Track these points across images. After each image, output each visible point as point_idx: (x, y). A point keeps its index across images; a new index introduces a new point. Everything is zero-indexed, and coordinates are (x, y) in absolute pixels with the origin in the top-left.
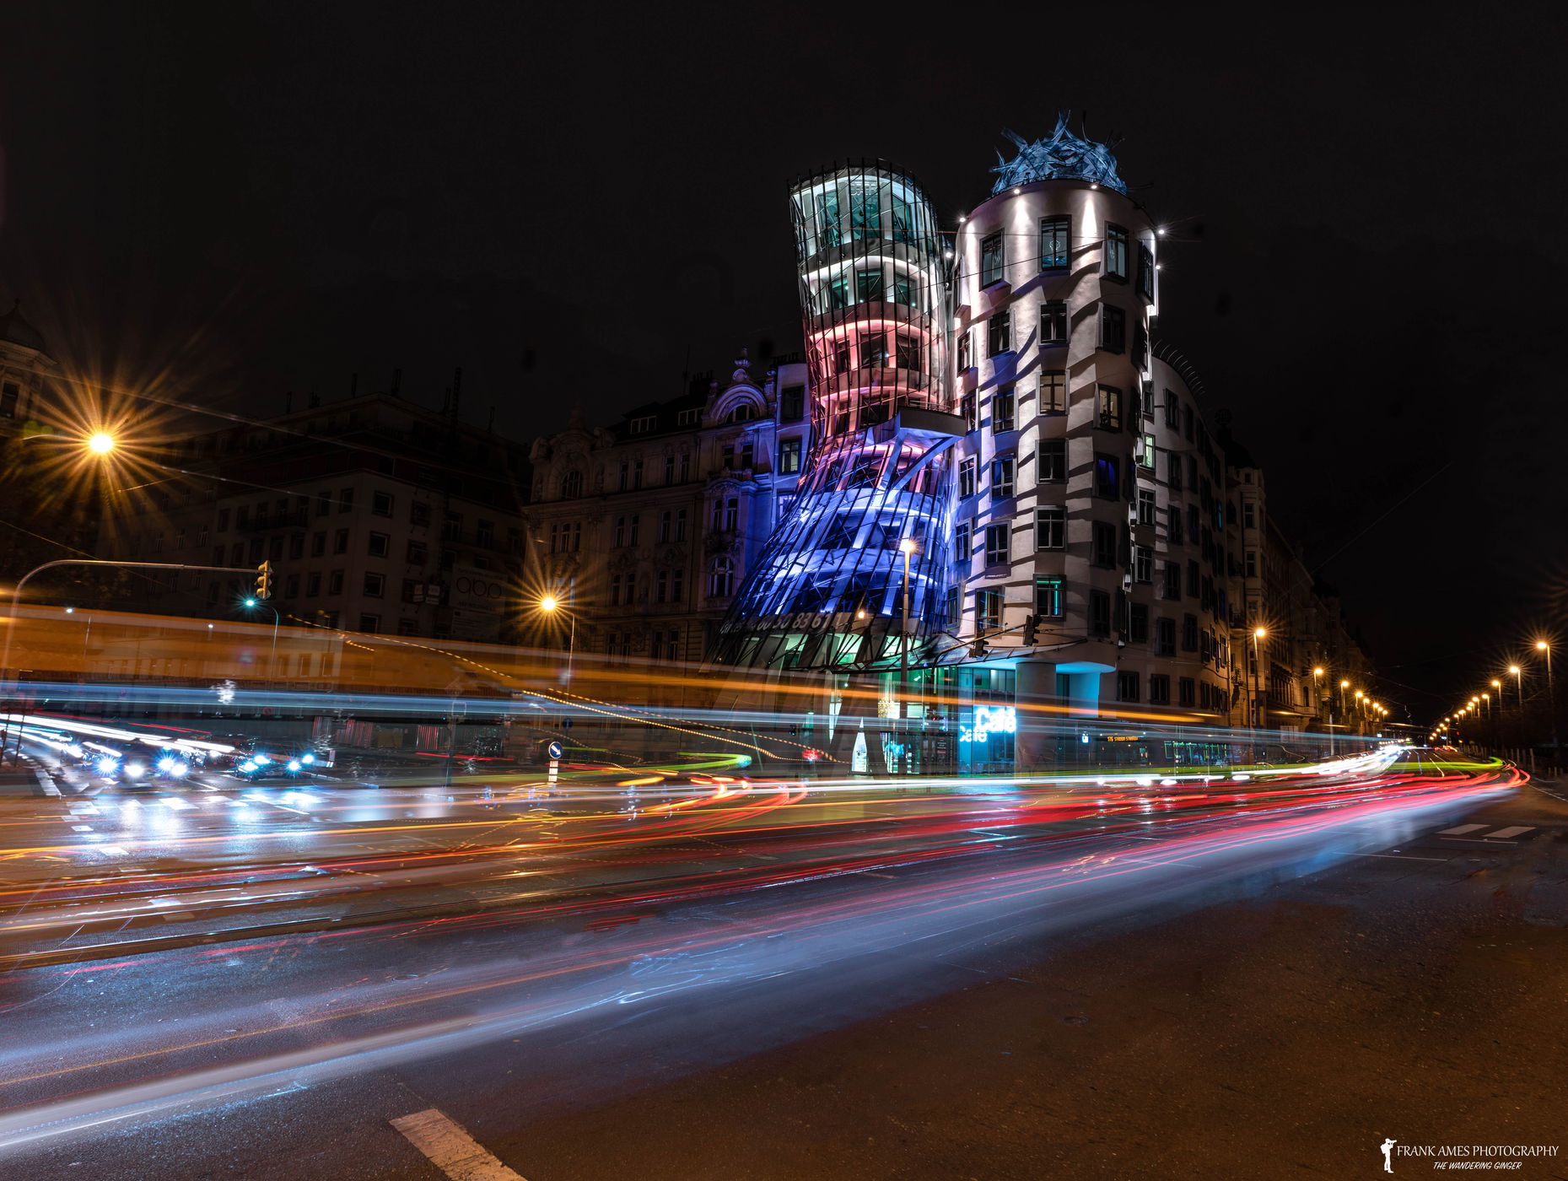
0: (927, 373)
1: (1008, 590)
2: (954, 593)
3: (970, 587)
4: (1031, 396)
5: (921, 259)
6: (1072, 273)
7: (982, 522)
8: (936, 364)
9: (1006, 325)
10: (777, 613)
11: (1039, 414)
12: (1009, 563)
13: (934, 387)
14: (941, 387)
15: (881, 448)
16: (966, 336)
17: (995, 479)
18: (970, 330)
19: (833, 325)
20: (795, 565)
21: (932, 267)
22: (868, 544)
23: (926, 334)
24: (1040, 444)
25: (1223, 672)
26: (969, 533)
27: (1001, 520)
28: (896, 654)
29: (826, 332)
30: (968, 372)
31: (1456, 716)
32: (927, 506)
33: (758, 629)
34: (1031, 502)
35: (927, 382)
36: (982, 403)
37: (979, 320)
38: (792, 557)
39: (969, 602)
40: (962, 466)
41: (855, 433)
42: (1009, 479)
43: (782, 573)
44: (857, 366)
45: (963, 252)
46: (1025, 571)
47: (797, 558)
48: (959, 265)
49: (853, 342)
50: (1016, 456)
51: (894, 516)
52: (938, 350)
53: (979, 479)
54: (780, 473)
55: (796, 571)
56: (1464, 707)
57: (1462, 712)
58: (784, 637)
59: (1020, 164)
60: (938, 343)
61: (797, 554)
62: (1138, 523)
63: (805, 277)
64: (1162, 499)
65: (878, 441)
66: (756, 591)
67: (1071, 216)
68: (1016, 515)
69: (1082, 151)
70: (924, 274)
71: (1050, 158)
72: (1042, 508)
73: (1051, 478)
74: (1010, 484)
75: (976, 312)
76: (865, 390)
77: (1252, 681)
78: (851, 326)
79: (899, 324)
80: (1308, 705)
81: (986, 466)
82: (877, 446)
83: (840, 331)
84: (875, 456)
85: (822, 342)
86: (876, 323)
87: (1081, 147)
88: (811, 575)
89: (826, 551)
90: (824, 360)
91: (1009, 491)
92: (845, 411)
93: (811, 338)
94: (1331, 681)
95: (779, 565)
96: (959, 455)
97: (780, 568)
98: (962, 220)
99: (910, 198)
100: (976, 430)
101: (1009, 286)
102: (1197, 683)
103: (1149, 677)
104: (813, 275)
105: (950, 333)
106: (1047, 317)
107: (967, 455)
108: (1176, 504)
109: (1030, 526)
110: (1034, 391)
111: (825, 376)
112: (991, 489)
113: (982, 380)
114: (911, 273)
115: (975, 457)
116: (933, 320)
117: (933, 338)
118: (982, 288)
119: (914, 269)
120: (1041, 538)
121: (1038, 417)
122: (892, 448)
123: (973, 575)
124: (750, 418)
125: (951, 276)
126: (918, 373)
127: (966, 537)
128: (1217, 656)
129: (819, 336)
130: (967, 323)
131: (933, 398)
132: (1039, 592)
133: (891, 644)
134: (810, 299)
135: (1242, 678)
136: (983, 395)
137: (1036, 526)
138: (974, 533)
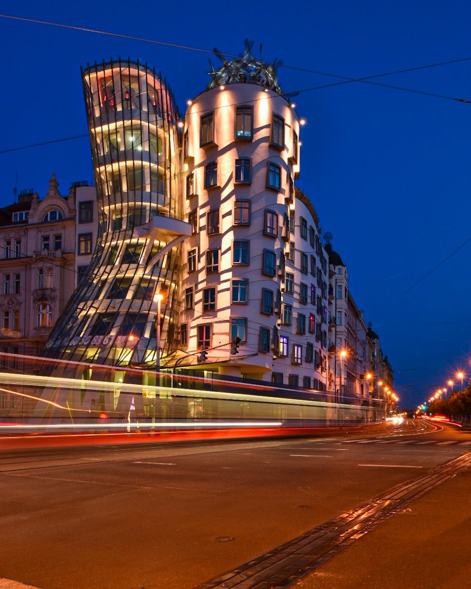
0: (169, 196)
1: (215, 325)
2: (184, 327)
3: (194, 324)
4: (229, 213)
5: (165, 126)
6: (253, 141)
7: (201, 286)
8: (174, 192)
9: (215, 170)
10: (81, 336)
11: (234, 225)
12: (216, 310)
13: (173, 205)
14: (177, 207)
15: (142, 241)
16: (191, 176)
17: (209, 261)
18: (194, 172)
19: (111, 163)
20: (92, 308)
21: (171, 131)
22: (134, 297)
23: (168, 172)
24: (234, 242)
25: (325, 374)
26: (193, 292)
27: (211, 285)
28: (152, 361)
29: (107, 166)
30: (193, 198)
31: (429, 401)
32: (169, 276)
33: (70, 345)
34: (229, 275)
35: (168, 202)
36: (201, 216)
37: (200, 166)
38: (89, 303)
39: (193, 332)
40: (189, 253)
41: (126, 230)
42: (216, 261)
43: (84, 313)
44: (126, 189)
45: (189, 123)
46: (226, 315)
47: (93, 303)
48: (187, 131)
49: (123, 173)
50: (220, 248)
51: (150, 281)
52: (175, 183)
53: (199, 261)
54: (80, 254)
55: (92, 312)
56: (434, 397)
57: (432, 399)
58: (86, 350)
59: (223, 72)
60: (175, 178)
61: (92, 301)
62: (285, 291)
63: (93, 130)
64: (298, 278)
65: (141, 236)
66: (67, 323)
67: (253, 106)
68: (220, 282)
69: (259, 68)
70: (167, 136)
71: (241, 70)
72: (235, 279)
73: (240, 262)
74: (216, 265)
75: (197, 161)
76: (131, 204)
77: (338, 380)
78: (122, 164)
79: (152, 165)
80: (363, 394)
81: (203, 254)
82: (140, 238)
83: (115, 166)
84: (137, 246)
85: (104, 173)
86: (138, 163)
87: (259, 66)
88: (100, 314)
89: (110, 300)
90: (106, 184)
91: (216, 268)
92: (119, 217)
93: (98, 169)
94: (374, 382)
95: (81, 307)
96: (187, 247)
97: (82, 310)
98: (190, 103)
99: (158, 87)
100: (198, 232)
101: (217, 146)
102: (312, 379)
103: (288, 376)
104: (98, 129)
105: (181, 173)
106: (238, 167)
107: (192, 246)
108: (305, 282)
109: (228, 289)
110: (231, 211)
111: (107, 194)
112: (206, 268)
113: (201, 203)
114: (159, 133)
115: (197, 248)
116: (172, 164)
117: (172, 176)
118: (201, 146)
119: (161, 131)
120: (234, 297)
121: (233, 226)
122: (148, 241)
123: (195, 316)
124: (59, 218)
125: (182, 138)
126: (163, 196)
127: (192, 295)
128: (322, 366)
129: (102, 168)
130: (192, 167)
131: (172, 212)
132: (232, 326)
133: (149, 355)
134: (97, 145)
135: (333, 378)
136: (201, 212)
137: (231, 289)
138: (196, 292)
